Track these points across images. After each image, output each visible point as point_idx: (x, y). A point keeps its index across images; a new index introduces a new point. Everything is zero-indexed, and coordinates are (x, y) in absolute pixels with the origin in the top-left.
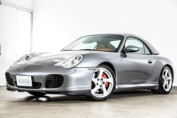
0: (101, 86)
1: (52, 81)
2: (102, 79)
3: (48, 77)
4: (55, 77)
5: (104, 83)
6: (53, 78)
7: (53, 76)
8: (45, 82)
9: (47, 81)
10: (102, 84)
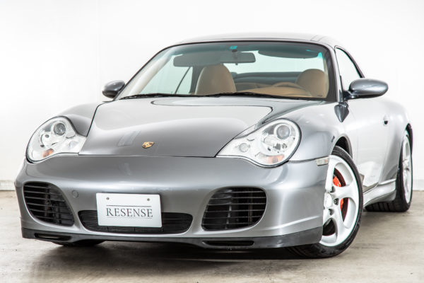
0: (331, 211)
1: (227, 207)
2: (333, 190)
3: (214, 196)
4: (235, 195)
5: (336, 201)
6: (229, 197)
7: (230, 191)
8: (204, 209)
9: (209, 208)
10: (332, 206)
